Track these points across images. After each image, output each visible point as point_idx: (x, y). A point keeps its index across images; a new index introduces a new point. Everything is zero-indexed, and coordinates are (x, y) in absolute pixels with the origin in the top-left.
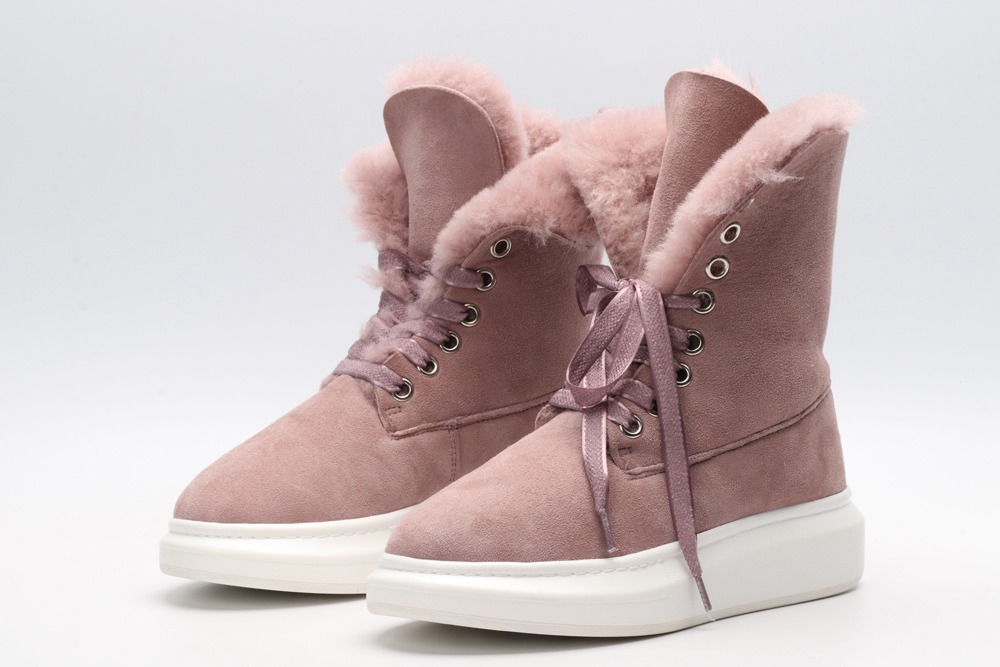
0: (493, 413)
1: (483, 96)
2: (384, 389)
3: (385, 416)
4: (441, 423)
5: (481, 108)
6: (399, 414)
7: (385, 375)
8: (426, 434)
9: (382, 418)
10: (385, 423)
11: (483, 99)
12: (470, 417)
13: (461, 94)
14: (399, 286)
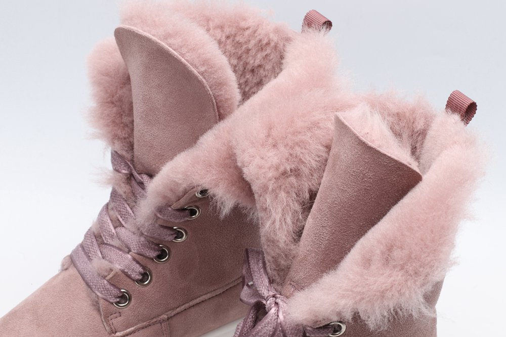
0: (197, 301)
1: (203, 65)
2: (107, 301)
3: (107, 321)
4: (155, 320)
5: (201, 77)
6: (119, 318)
7: (107, 290)
8: (141, 331)
9: (105, 324)
10: (107, 328)
11: (203, 69)
12: (178, 309)
13: (183, 60)
14: (123, 189)
